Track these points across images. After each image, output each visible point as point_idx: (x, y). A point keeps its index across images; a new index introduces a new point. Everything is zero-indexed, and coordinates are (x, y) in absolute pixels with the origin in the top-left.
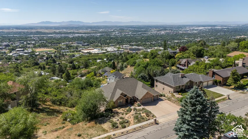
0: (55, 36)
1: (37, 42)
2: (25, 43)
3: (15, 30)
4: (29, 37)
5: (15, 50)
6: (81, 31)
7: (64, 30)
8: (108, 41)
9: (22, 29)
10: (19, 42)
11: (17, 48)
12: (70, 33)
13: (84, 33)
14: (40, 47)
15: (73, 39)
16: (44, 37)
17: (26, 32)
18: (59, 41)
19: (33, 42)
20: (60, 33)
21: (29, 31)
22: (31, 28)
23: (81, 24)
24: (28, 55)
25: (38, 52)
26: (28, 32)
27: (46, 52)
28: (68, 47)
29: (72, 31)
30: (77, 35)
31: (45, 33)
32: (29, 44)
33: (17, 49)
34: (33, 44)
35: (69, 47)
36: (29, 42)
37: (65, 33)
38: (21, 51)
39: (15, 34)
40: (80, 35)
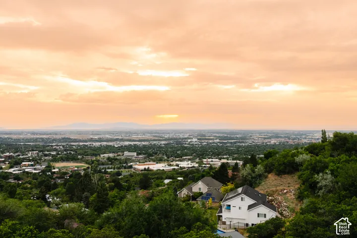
0: (90, 145)
1: (60, 153)
2: (40, 154)
3: (29, 136)
4: (49, 146)
5: (20, 164)
6: (134, 137)
7: (108, 136)
8: (179, 152)
9: (40, 134)
10: (30, 152)
12: (117, 140)
13: (140, 141)
14: (62, 160)
15: (119, 150)
16: (73, 145)
17: (46, 139)
18: (97, 151)
19: (54, 153)
20: (100, 140)
22: (56, 133)
24: (39, 172)
25: (58, 168)
26: (49, 138)
27: (71, 168)
28: (110, 161)
29: (120, 137)
30: (127, 143)
31: (75, 141)
32: (46, 155)
33: (23, 163)
34: (53, 156)
36: (46, 153)
37: (108, 140)
38: (29, 165)
39: (29, 142)
40: (132, 143)
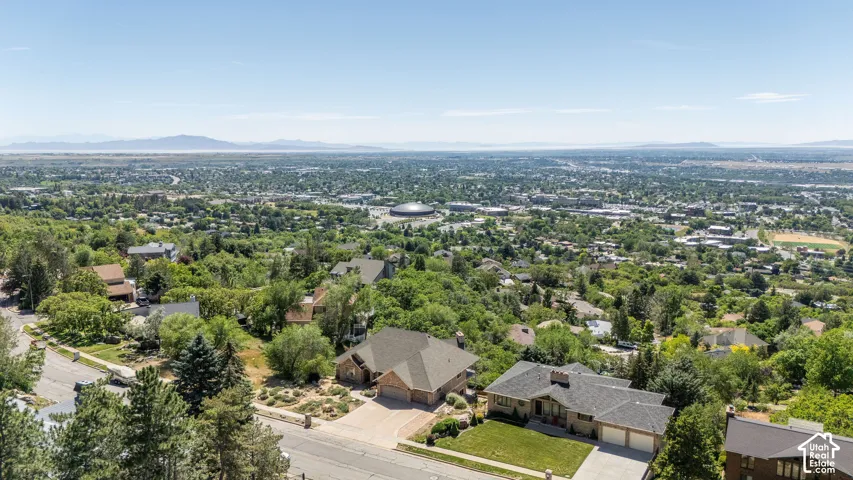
1: (802, 209)
4: (791, 190)
5: (706, 228)
10: (741, 203)
11: (714, 224)
14: (795, 226)
17: (794, 172)
26: (800, 171)
27: (799, 249)
33: (712, 227)
34: (783, 215)
36: (774, 207)
39: (754, 178)
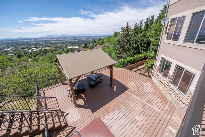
0: (54, 42)
2: (38, 46)
3: (33, 40)
6: (68, 39)
7: (59, 39)
8: (82, 43)
9: (37, 39)
12: (62, 40)
13: (69, 40)
15: (63, 43)
18: (56, 44)
19: (42, 45)
20: (57, 40)
21: (40, 40)
22: (42, 39)
23: (68, 36)
25: (44, 49)
29: (63, 39)
30: (66, 41)
31: (49, 41)
32: (40, 46)
35: (61, 46)
37: (59, 40)
38: (34, 49)
40: (67, 41)
